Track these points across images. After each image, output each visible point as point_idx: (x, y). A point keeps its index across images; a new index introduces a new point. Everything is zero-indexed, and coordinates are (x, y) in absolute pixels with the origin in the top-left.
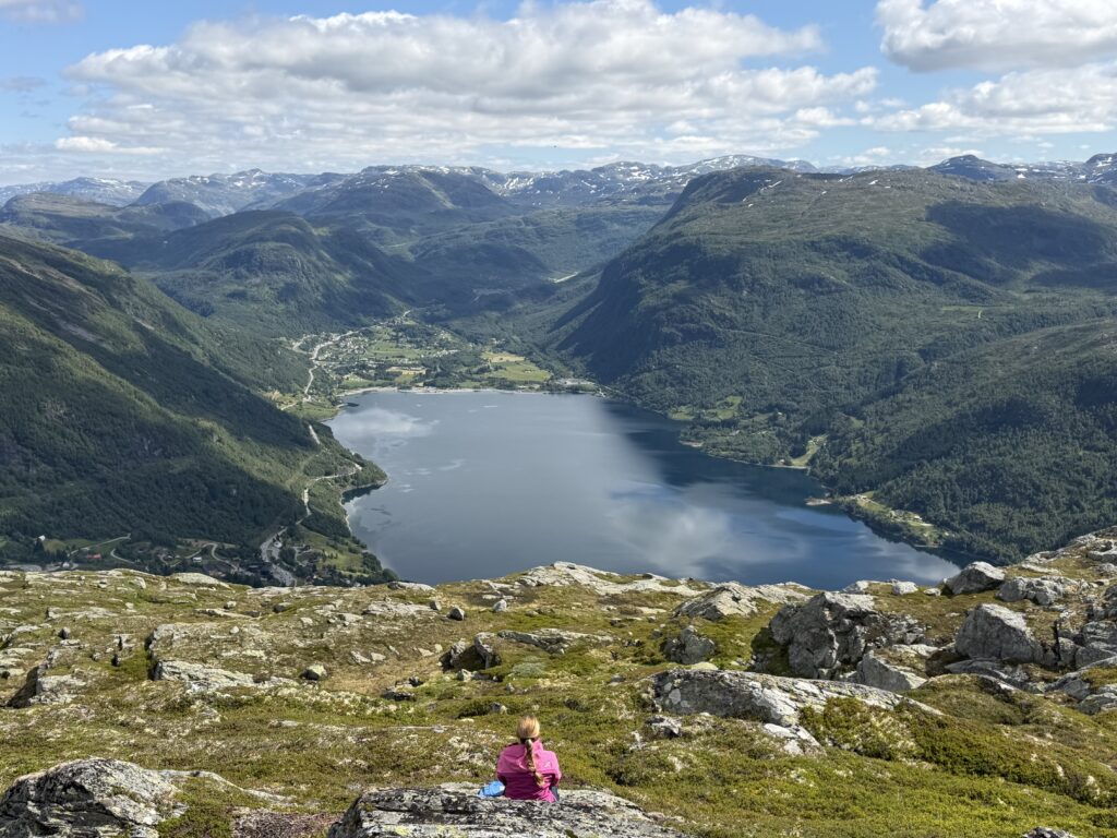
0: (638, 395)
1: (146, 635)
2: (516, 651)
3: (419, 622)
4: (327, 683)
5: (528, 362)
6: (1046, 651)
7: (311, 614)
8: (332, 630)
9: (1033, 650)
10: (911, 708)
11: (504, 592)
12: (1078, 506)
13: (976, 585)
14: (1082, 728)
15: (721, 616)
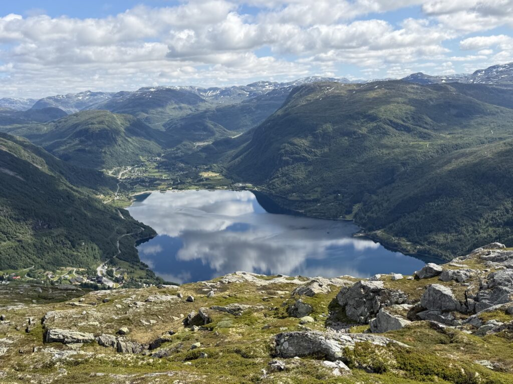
0: (273, 189)
1: (42, 317)
2: (219, 315)
3: (172, 304)
4: (129, 335)
5: (221, 176)
6: (462, 305)
7: (121, 302)
8: (131, 310)
9: (456, 305)
10: (394, 345)
11: (213, 287)
12: (478, 231)
13: (429, 274)
14: (477, 344)
15: (314, 294)
